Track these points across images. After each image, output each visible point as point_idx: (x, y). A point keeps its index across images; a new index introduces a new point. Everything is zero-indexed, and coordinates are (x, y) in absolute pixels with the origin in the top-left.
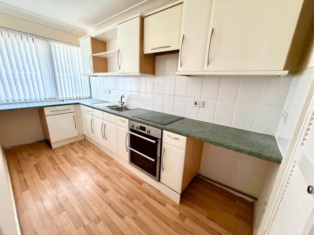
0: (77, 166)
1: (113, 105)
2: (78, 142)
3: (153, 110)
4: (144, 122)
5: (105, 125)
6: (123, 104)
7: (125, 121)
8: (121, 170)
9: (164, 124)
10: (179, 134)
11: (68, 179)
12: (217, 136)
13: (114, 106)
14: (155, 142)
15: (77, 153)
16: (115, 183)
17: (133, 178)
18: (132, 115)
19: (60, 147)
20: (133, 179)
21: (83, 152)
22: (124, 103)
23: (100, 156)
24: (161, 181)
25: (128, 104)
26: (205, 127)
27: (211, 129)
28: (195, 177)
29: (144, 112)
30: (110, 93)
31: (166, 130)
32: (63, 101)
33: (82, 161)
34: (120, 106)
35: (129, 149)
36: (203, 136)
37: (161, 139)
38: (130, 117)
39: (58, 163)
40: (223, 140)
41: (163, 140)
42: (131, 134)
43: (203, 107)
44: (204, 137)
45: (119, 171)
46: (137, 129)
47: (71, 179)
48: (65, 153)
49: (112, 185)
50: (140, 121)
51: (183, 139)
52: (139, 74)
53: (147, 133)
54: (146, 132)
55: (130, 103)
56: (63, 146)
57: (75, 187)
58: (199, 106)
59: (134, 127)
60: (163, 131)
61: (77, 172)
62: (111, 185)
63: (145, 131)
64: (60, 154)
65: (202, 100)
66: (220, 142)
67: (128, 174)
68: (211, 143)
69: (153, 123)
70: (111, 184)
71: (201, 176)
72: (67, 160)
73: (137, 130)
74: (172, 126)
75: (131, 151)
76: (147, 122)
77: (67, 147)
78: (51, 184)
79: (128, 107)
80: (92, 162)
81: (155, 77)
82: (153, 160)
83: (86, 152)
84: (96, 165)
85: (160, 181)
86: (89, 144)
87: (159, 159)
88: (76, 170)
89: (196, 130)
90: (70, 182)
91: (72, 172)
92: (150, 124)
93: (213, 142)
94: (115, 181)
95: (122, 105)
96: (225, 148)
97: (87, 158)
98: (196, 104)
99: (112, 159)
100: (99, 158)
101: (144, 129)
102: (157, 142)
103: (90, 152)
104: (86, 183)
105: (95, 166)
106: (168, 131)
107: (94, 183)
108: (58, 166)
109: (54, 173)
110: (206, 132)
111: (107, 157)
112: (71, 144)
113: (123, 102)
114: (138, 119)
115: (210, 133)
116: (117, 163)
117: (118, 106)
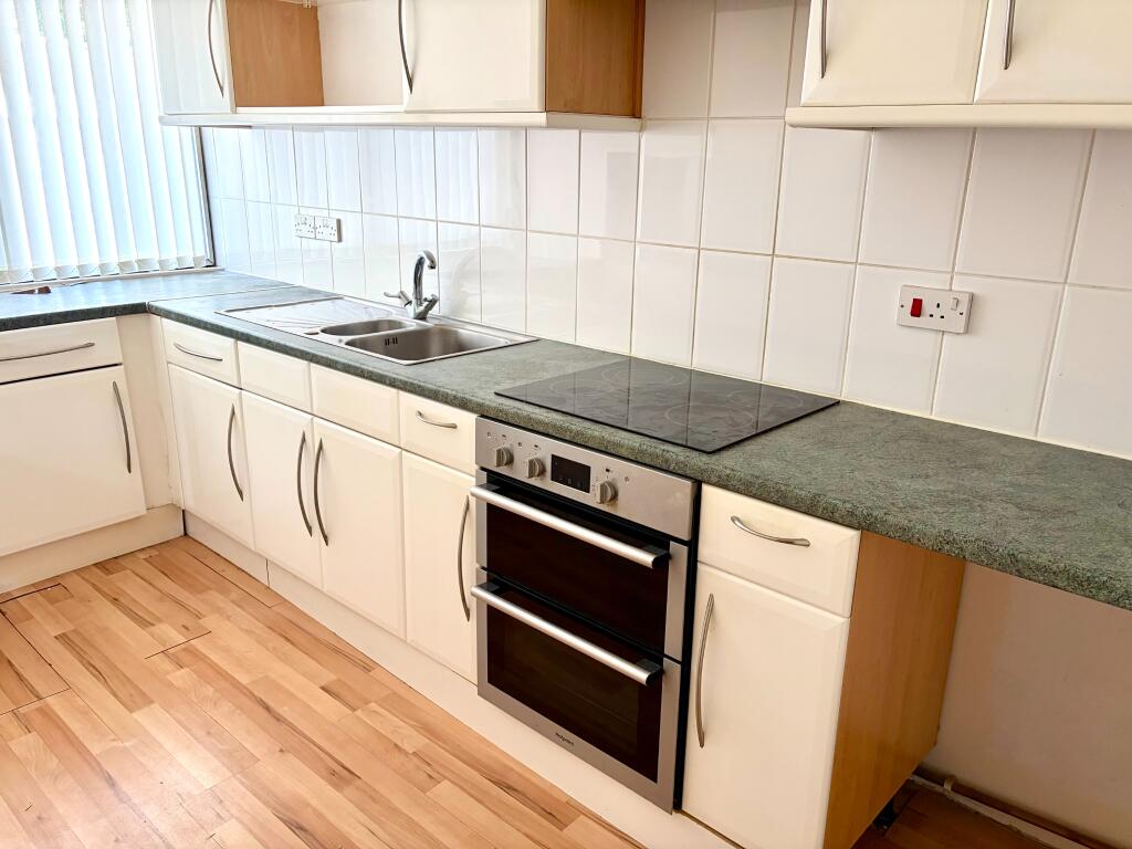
0: (155, 706)
1: (366, 319)
2: (142, 556)
3: (625, 352)
4: (578, 433)
5: (321, 448)
6: (429, 308)
7: (454, 427)
8: (428, 730)
9: (709, 448)
10: (811, 510)
11: (112, 783)
12: (1064, 528)
13: (374, 326)
14: (654, 562)
15: (144, 623)
16: (395, 811)
17: (508, 783)
18: (499, 389)
19: (39, 588)
20: (508, 788)
21: (184, 619)
22: (433, 302)
23: (289, 646)
24: (689, 804)
25: (458, 307)
26: (979, 467)
27: (1023, 480)
28: (908, 791)
29: (571, 368)
30: (340, 240)
31: (724, 484)
32: (45, 290)
33: (181, 677)
34: (412, 325)
35: (479, 599)
36: (966, 527)
37: (693, 544)
38: (487, 397)
39: (40, 687)
40: (1103, 556)
41: (704, 551)
42: (492, 510)
43: (967, 331)
44: (973, 532)
45: (413, 741)
46: (531, 476)
47: (125, 787)
48: (72, 627)
49: (379, 823)
50: (554, 426)
51: (837, 545)
52: (542, 118)
53: (602, 502)
54: (591, 499)
55: (473, 301)
56: (56, 582)
57: (155, 831)
58: (936, 323)
59: (510, 461)
60: (706, 489)
61: (161, 746)
62: (374, 827)
63: (586, 488)
64: (45, 628)
65: (963, 286)
66: (1083, 564)
67: (474, 763)
68: (1020, 574)
69: (635, 441)
70: (372, 818)
71: (947, 787)
72: (91, 666)
73: (535, 482)
74: (764, 458)
75: (493, 612)
76: (597, 431)
77: (79, 586)
78: (14, 811)
79: (466, 333)
80: (244, 679)
81: (642, 129)
82: (641, 675)
83: (198, 616)
84: (271, 704)
85: (684, 809)
86: (220, 567)
87: (674, 671)
88: (153, 731)
89: (919, 485)
90: (121, 801)
91: (131, 743)
92: (619, 445)
93: (1039, 568)
94: (398, 801)
95: (422, 316)
96: (1115, 602)
97: (215, 657)
98: (917, 308)
99: (367, 666)
100: (285, 660)
101: (575, 474)
102: (662, 563)
103: (228, 618)
104: (218, 808)
105: (267, 708)
106: (738, 491)
107: (269, 815)
108: (38, 704)
109: (25, 744)
110: (983, 498)
111: (337, 651)
112: (105, 566)
113: (427, 293)
114: (537, 410)
115: (1018, 506)
116: (402, 692)
117: (398, 324)
